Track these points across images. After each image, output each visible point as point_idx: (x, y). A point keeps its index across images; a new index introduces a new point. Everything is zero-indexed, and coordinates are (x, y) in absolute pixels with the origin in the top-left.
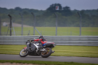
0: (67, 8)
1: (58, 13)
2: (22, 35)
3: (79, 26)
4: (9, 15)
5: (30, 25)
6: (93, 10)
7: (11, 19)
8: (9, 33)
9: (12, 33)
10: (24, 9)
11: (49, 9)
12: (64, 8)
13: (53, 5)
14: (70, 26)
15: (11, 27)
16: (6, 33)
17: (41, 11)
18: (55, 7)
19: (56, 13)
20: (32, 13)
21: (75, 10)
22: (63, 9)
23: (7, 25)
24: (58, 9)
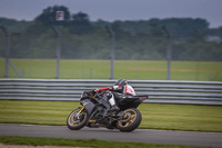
0: (82, 15)
1: (61, 27)
3: (110, 58)
6: (141, 22)
11: (40, 18)
12: (75, 16)
13: (49, 8)
14: (88, 58)
17: (23, 22)
18: (54, 14)
19: (56, 27)
20: (2, 27)
21: (101, 22)
22: (72, 19)
24: (61, 19)
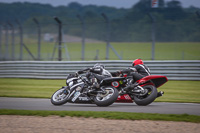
0: (175, 3)
2: (83, 59)
4: (56, 19)
5: (99, 39)
7: (60, 28)
8: (56, 55)
9: (63, 56)
10: (86, 7)
11: (137, 6)
12: (169, 4)
15: (60, 44)
16: (51, 56)
20: (103, 15)
21: (192, 8)
22: (166, 6)
23: (52, 40)
